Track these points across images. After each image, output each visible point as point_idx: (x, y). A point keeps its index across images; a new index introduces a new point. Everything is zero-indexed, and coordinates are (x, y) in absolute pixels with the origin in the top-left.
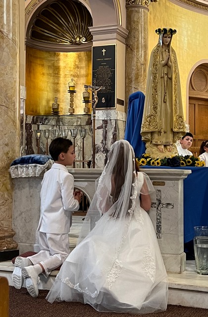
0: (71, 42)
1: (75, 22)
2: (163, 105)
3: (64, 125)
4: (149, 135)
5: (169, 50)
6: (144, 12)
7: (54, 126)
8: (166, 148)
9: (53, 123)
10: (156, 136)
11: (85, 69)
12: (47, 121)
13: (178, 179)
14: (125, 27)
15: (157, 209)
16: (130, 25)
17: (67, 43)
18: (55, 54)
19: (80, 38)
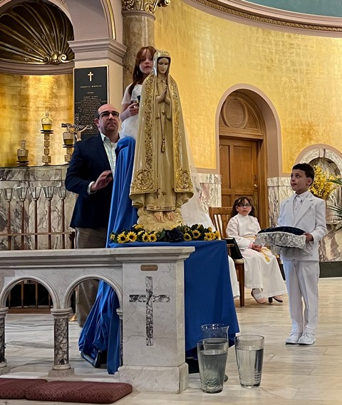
0: (46, 61)
1: (50, 32)
2: (161, 155)
3: (36, 180)
4: (142, 199)
5: (167, 81)
6: (148, 20)
7: (20, 182)
8: (167, 216)
9: (20, 177)
10: (151, 199)
11: (66, 100)
12: (10, 175)
13: (175, 261)
14: (121, 42)
15: (147, 303)
16: (128, 38)
17: (39, 61)
18: (22, 77)
19: (58, 55)
